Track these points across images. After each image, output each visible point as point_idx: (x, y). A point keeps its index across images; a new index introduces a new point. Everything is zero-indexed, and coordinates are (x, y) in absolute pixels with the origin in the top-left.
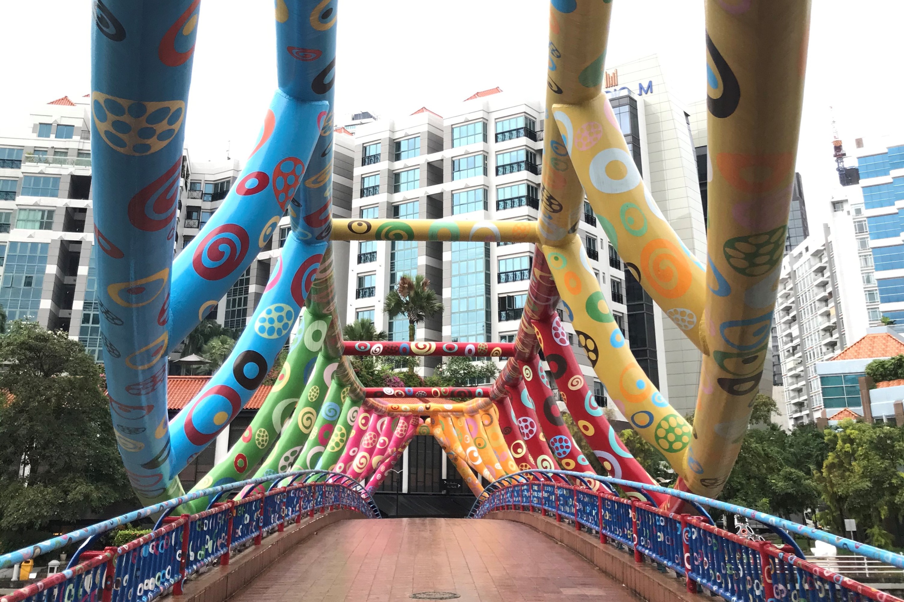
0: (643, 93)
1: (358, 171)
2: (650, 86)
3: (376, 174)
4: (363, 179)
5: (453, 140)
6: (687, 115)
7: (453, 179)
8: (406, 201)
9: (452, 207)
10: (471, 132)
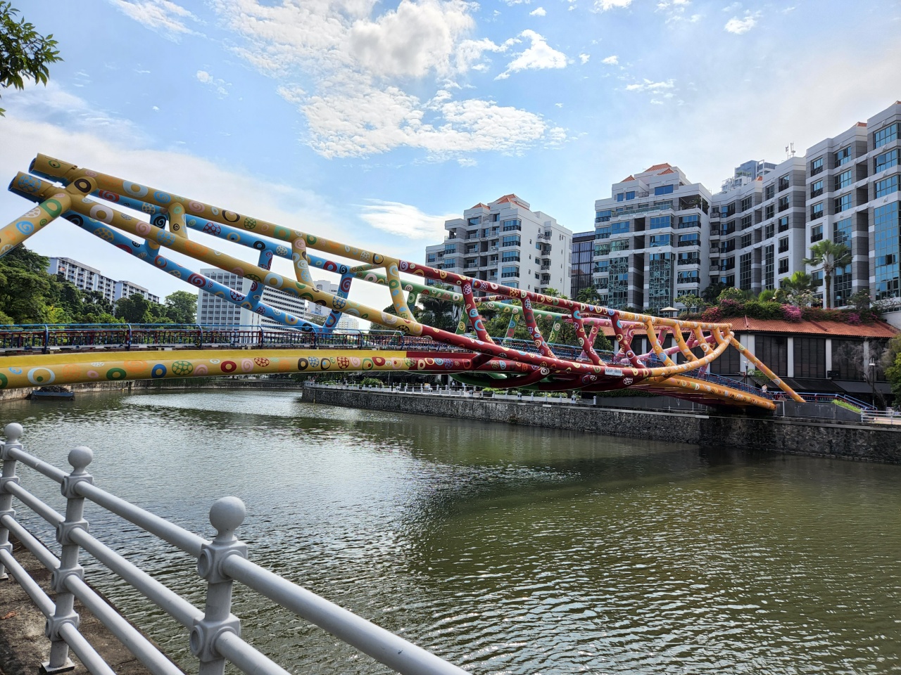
1: (809, 180)
3: (820, 180)
4: (812, 185)
5: (875, 143)
7: (875, 173)
8: (844, 195)
9: (875, 193)
10: (889, 133)
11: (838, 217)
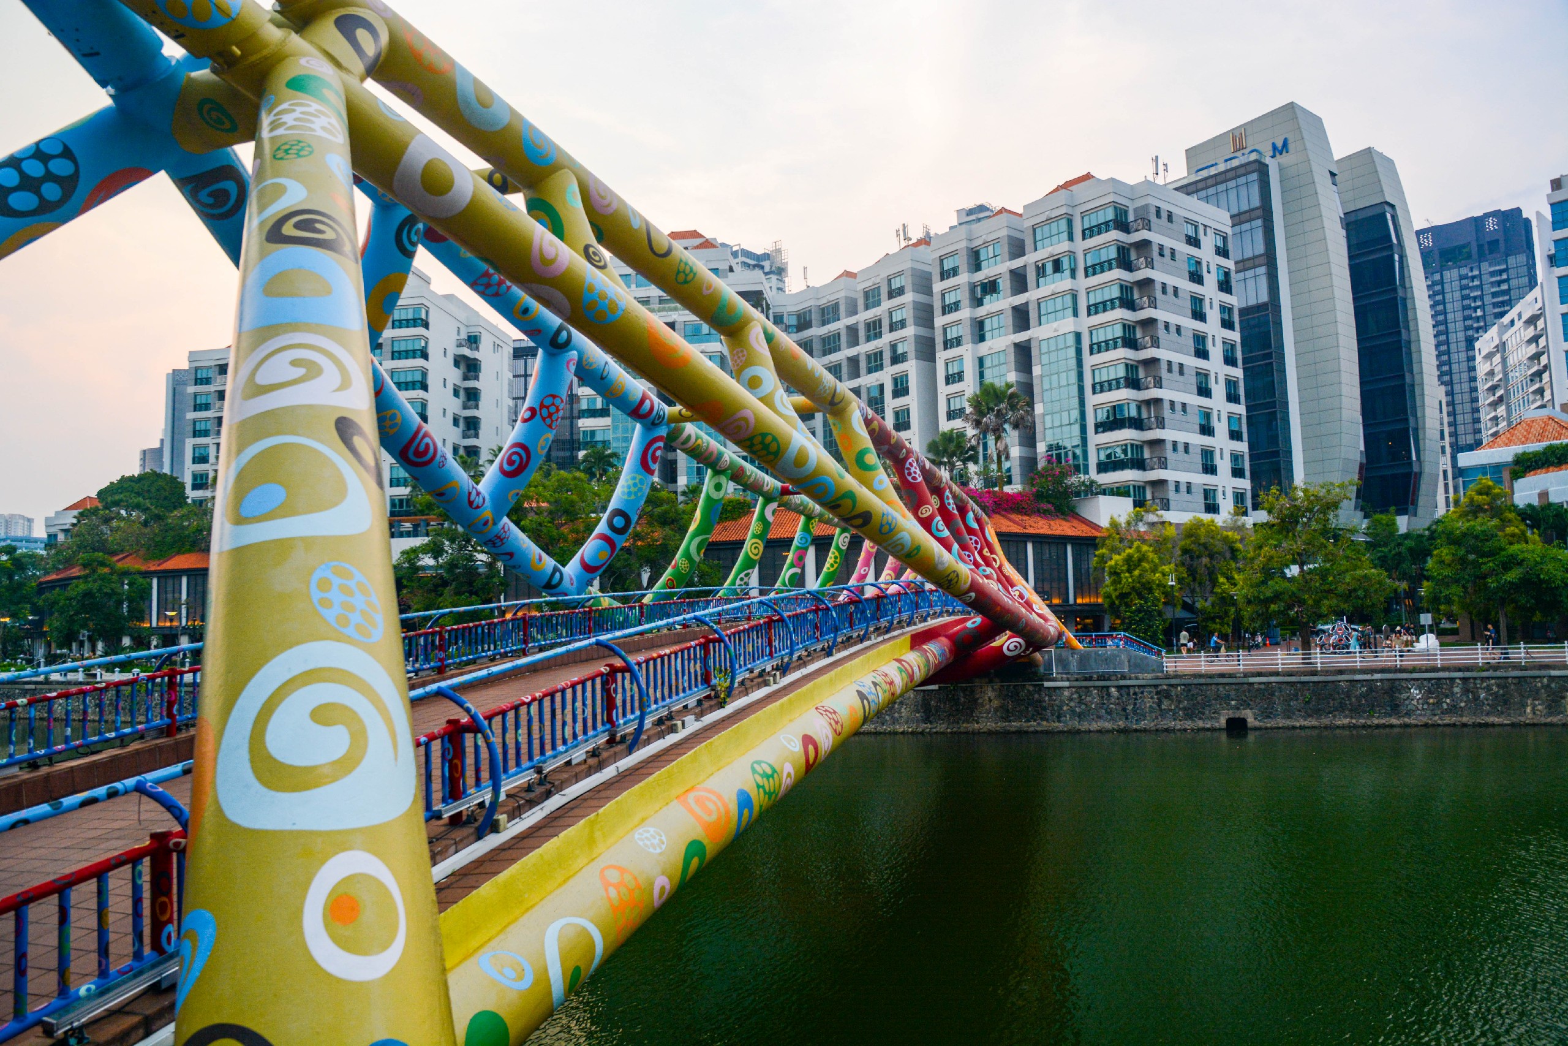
0: (1277, 154)
1: (938, 287)
2: (1285, 144)
3: (956, 288)
4: (943, 295)
5: (1035, 243)
6: (1333, 175)
7: (1038, 286)
8: (991, 315)
9: (1040, 317)
10: (1054, 231)
11: (984, 348)
